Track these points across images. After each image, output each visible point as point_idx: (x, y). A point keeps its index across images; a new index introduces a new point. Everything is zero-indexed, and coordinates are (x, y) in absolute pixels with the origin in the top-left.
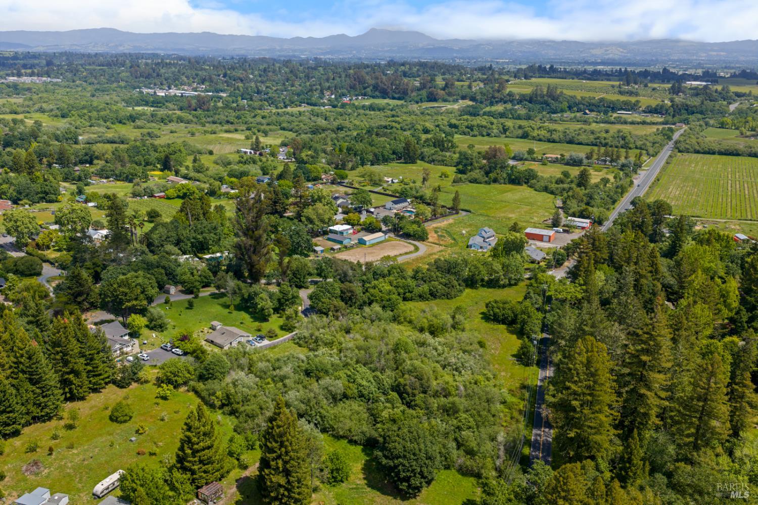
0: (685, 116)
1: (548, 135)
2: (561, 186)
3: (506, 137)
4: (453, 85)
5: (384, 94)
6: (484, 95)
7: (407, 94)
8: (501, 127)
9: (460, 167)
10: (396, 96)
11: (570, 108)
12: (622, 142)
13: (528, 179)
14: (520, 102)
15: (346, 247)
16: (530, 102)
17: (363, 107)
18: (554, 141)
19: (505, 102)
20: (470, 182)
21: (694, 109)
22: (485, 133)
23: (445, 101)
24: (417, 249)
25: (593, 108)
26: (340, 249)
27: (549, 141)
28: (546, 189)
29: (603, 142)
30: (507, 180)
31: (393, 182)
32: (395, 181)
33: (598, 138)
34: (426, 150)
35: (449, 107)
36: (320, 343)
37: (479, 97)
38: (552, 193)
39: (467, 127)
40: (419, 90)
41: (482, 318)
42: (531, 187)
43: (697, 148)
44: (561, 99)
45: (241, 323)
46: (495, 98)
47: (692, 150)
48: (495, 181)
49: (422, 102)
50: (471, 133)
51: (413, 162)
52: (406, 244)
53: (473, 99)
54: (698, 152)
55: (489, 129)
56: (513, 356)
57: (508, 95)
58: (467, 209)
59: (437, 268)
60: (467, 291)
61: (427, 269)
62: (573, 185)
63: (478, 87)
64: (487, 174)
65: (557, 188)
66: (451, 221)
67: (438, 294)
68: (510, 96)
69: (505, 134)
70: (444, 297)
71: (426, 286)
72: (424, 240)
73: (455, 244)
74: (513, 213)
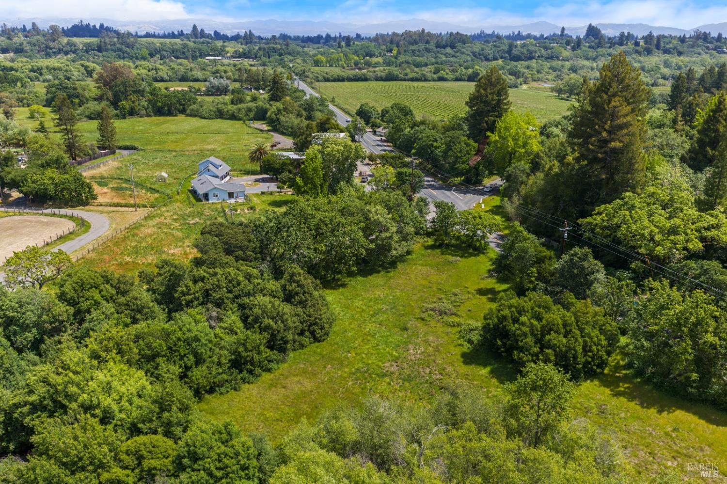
2: (240, 106)
6: (35, 45)
8: (82, 69)
11: (152, 55)
13: (183, 106)
14: (86, 51)
16: (99, 50)
19: (66, 53)
20: (90, 118)
24: (83, 225)
25: (178, 54)
27: (156, 80)
28: (220, 114)
30: (150, 110)
38: (233, 117)
39: (32, 71)
42: (191, 116)
44: (137, 46)
47: (321, 78)
48: (132, 113)
50: (41, 78)
52: (45, 219)
53: (19, 51)
54: (327, 80)
55: (66, 71)
58: (128, 144)
59: (228, 252)
60: (331, 296)
61: (198, 263)
62: (260, 103)
63: (19, 39)
64: (115, 104)
65: (239, 110)
66: (116, 164)
67: (290, 337)
68: (71, 46)
69: (91, 77)
70: (306, 340)
71: (233, 318)
72: (85, 203)
73: (168, 199)
74: (209, 144)
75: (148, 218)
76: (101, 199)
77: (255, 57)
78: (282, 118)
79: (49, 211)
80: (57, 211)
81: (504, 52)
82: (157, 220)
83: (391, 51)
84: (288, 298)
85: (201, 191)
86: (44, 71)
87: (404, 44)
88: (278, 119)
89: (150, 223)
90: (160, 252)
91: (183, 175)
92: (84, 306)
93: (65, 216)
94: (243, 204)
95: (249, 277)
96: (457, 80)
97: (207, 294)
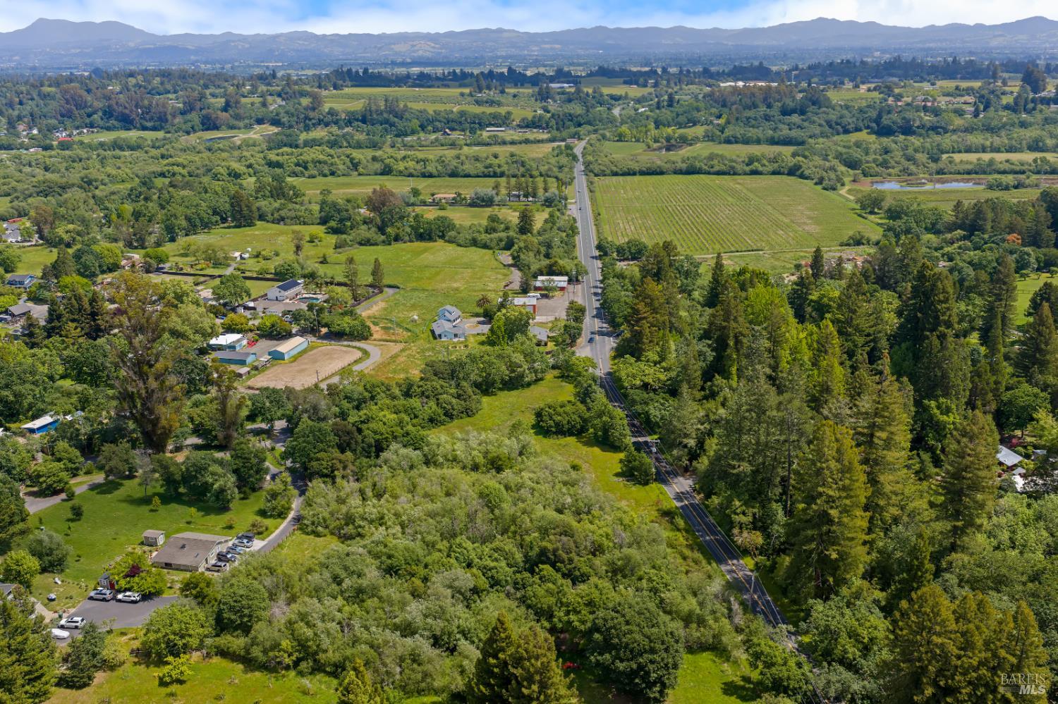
0: (573, 130)
1: (419, 167)
2: (494, 235)
3: (360, 175)
4: (237, 102)
5: (127, 122)
6: (293, 115)
7: (167, 121)
8: (348, 161)
9: (333, 224)
10: (149, 124)
11: (423, 127)
12: (522, 169)
13: (443, 232)
14: (349, 123)
15: (256, 368)
16: (364, 121)
17: (102, 145)
18: (431, 176)
19: (327, 125)
20: (361, 244)
21: (579, 118)
22: (327, 172)
23: (232, 128)
24: (366, 353)
25: (454, 125)
26: (249, 372)
27: (424, 175)
28: (475, 243)
29: (498, 170)
30: (413, 236)
31: (242, 258)
32: (246, 256)
33: (490, 166)
34: (263, 203)
35: (242, 136)
36: (362, 523)
37: (285, 120)
38: (485, 246)
39: (297, 165)
40: (183, 113)
41: (536, 434)
42: (449, 242)
43: (615, 169)
44: (407, 115)
45: (189, 523)
46: (310, 120)
48: (397, 239)
49: (195, 131)
50: (307, 173)
51: (251, 225)
52: (344, 349)
53: (275, 122)
55: (332, 164)
56: (617, 475)
57: (329, 113)
58: (392, 283)
59: (435, 375)
60: (485, 399)
61: (422, 379)
62: (511, 233)
63: (275, 104)
64: (381, 230)
65: (491, 240)
66: (382, 305)
67: (455, 413)
68: (332, 115)
69: (357, 170)
70: (464, 416)
71: (432, 404)
72: (366, 339)
73: (415, 337)
74: (456, 281)
75: (403, 350)
76: (376, 336)
77: (547, 127)
78: (522, 256)
79: (345, 343)
80: (350, 343)
81: (871, 120)
82: (408, 352)
83: (719, 117)
84: (459, 397)
85: (437, 333)
86: (310, 165)
87: (737, 109)
88: (519, 256)
89: (404, 354)
90: (407, 372)
91: (428, 317)
92: (374, 394)
93: (355, 347)
94: (462, 343)
95: (442, 387)
96: (774, 173)
97: (423, 393)
